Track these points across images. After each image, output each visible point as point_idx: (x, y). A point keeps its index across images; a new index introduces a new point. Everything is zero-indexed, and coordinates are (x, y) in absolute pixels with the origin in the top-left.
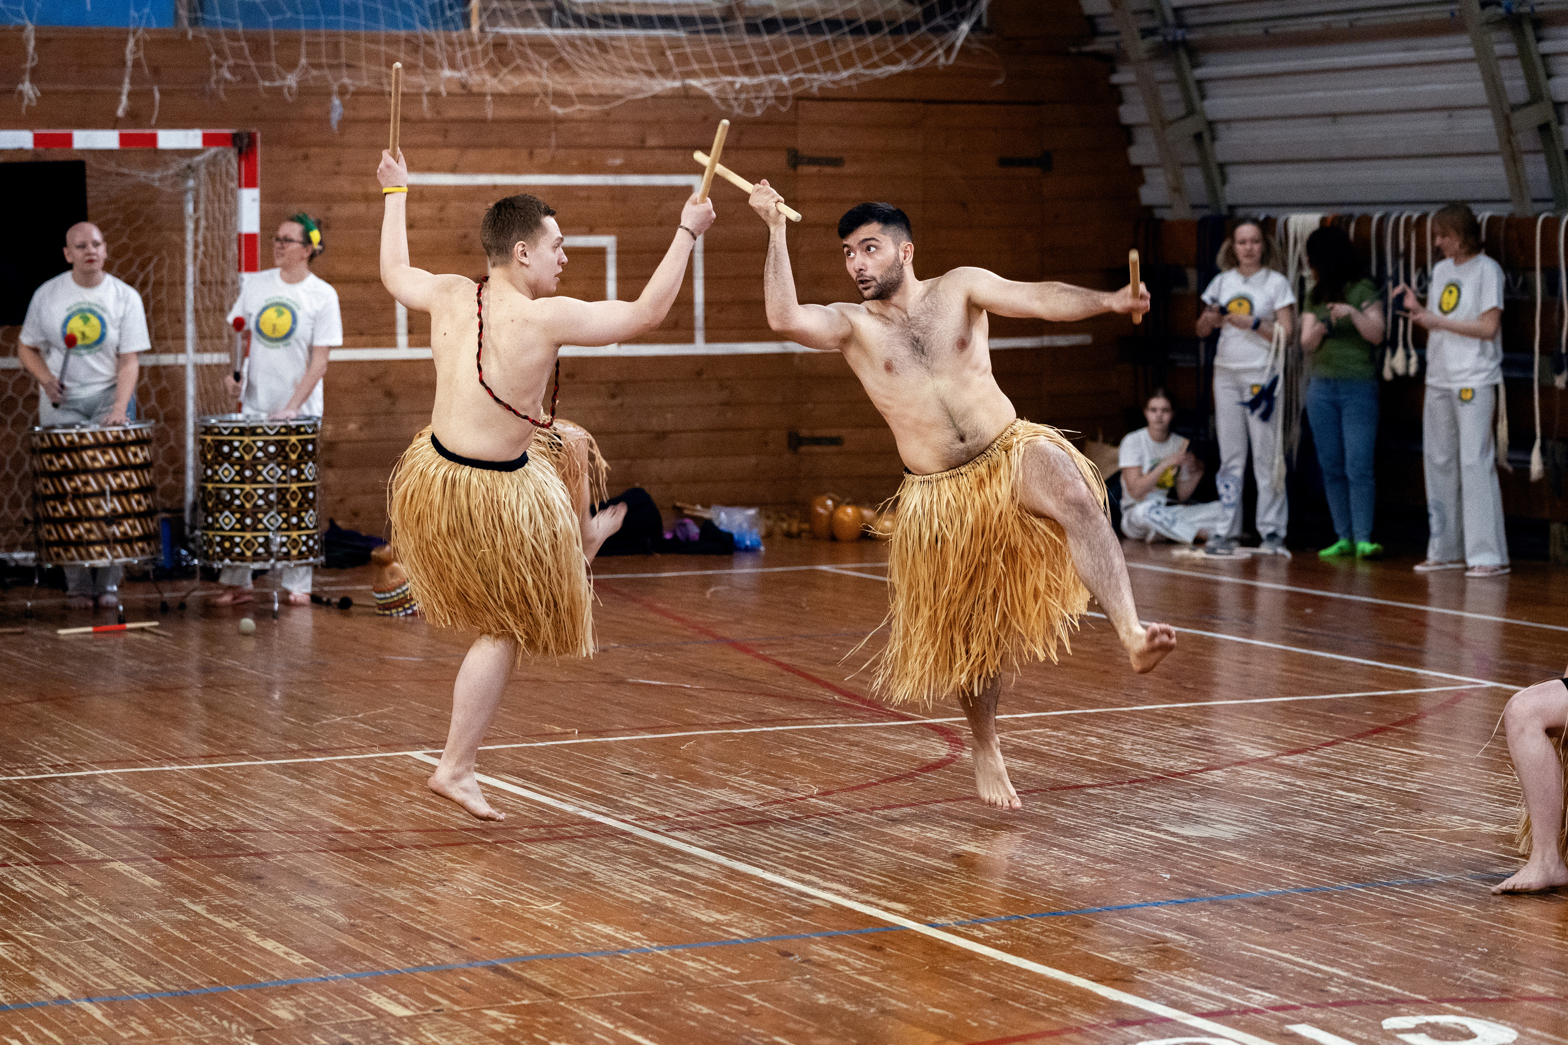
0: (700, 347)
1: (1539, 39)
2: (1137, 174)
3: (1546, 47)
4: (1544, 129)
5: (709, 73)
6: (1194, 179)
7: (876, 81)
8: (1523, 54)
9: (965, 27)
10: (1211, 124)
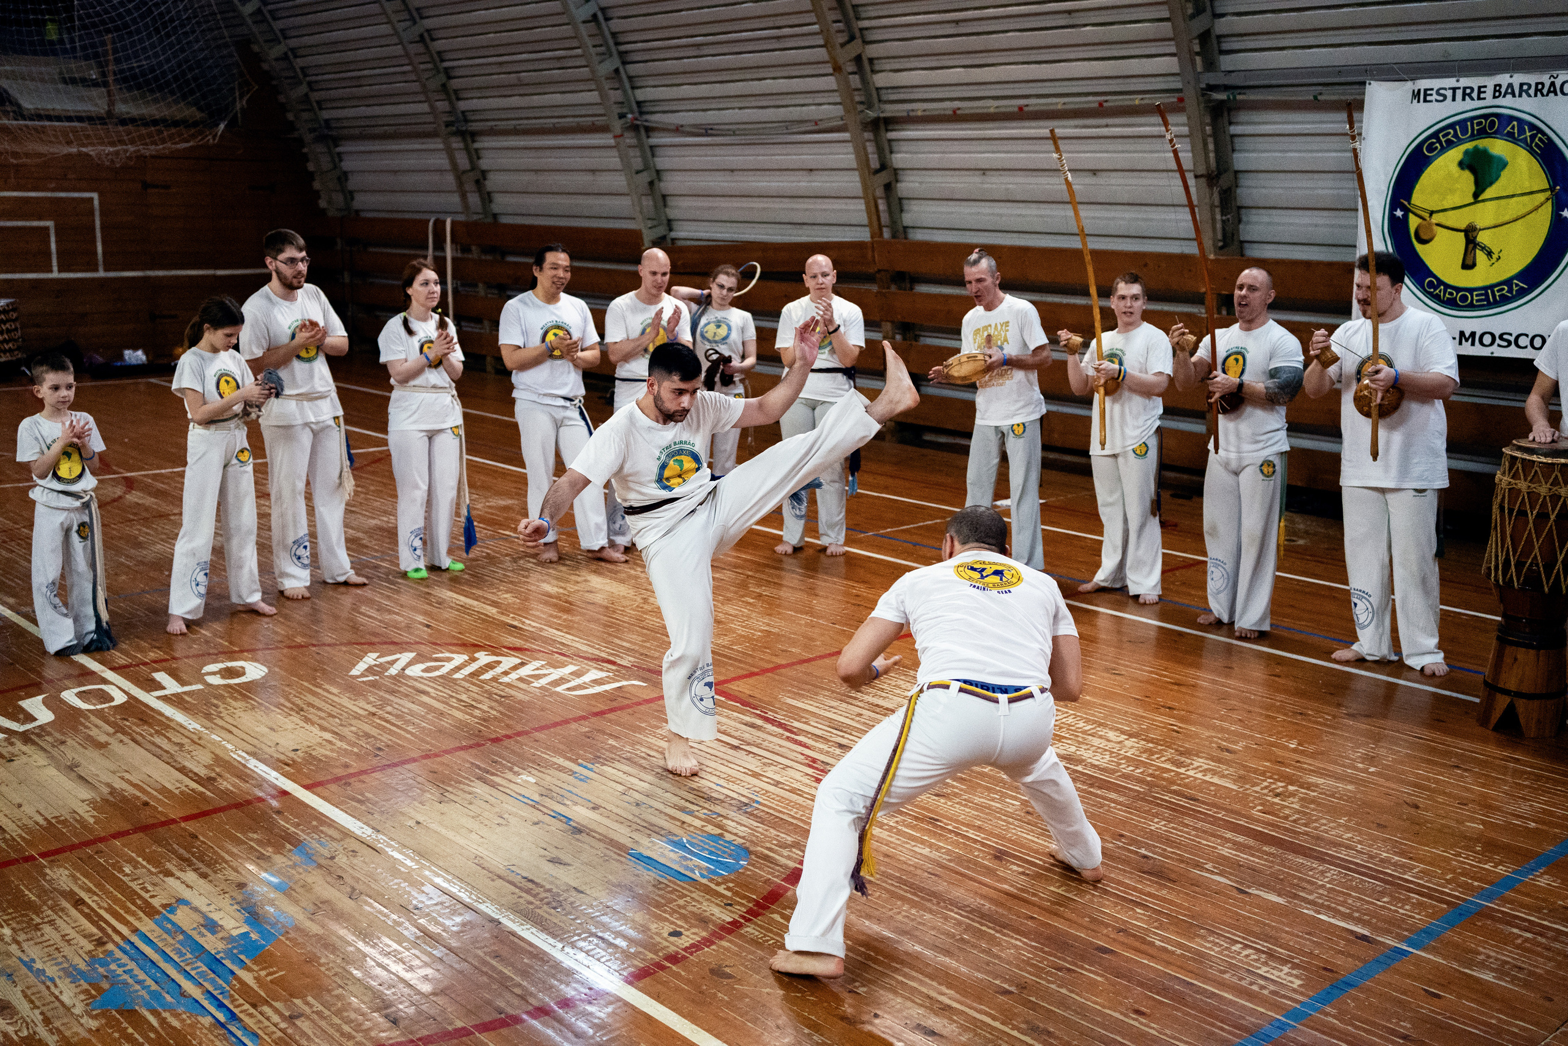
0: (101, 274)
1: (474, 141)
2: (317, 195)
3: (476, 145)
4: (477, 182)
5: (93, 144)
6: (339, 199)
7: (178, 150)
8: (467, 149)
9: (222, 126)
10: (345, 173)
